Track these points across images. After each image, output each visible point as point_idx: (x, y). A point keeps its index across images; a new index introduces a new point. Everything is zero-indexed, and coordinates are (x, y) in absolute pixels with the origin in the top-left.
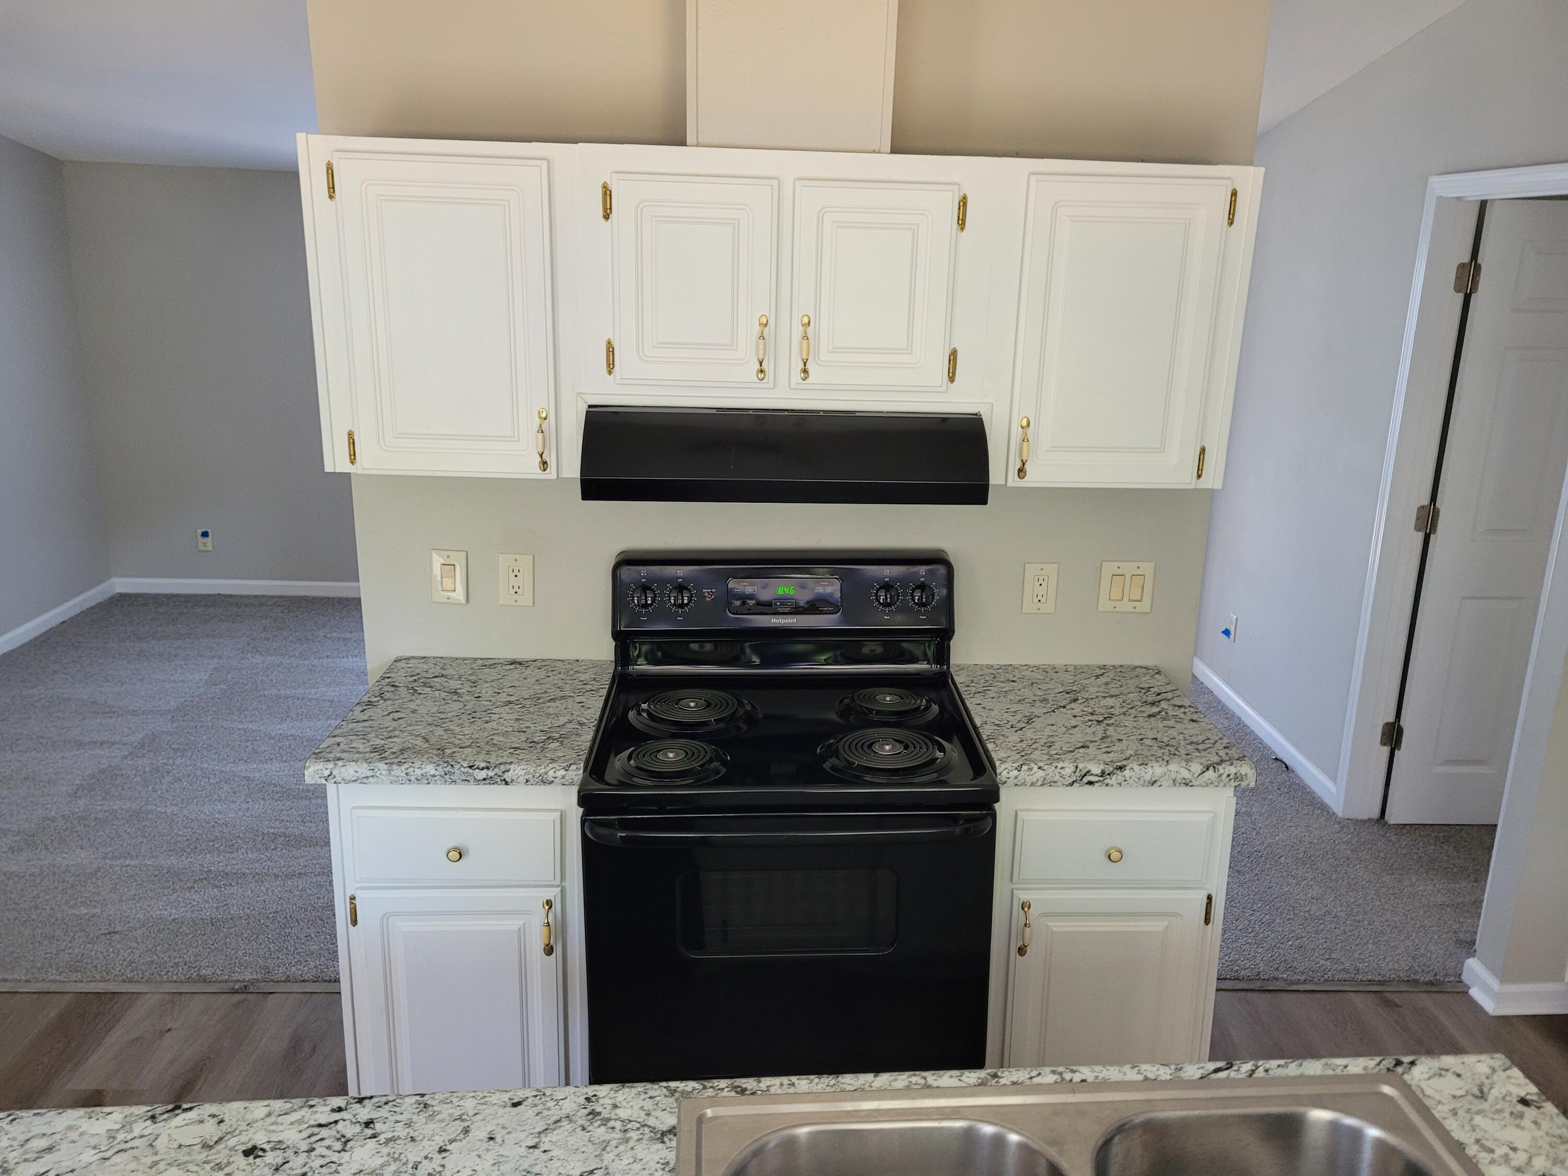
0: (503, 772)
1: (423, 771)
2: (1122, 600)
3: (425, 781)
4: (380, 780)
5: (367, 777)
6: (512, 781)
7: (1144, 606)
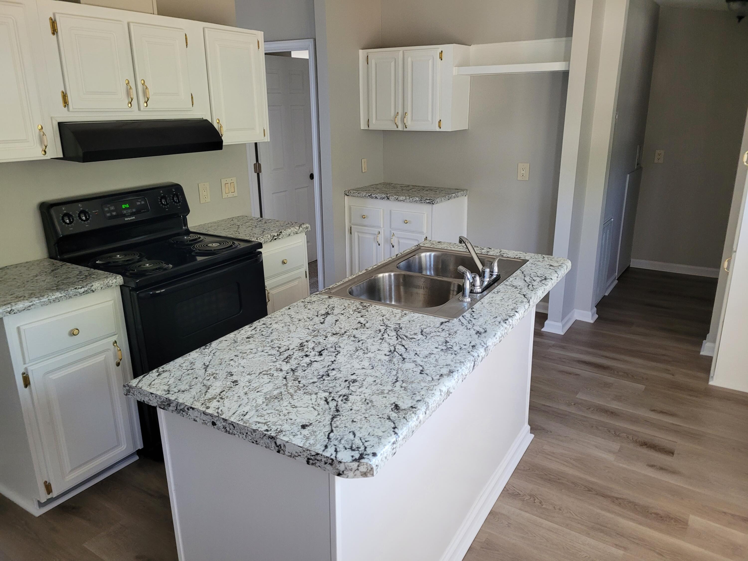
0: (91, 287)
1: (56, 296)
2: (229, 193)
3: (58, 301)
4: (36, 306)
5: (30, 306)
6: (96, 289)
7: (236, 194)
